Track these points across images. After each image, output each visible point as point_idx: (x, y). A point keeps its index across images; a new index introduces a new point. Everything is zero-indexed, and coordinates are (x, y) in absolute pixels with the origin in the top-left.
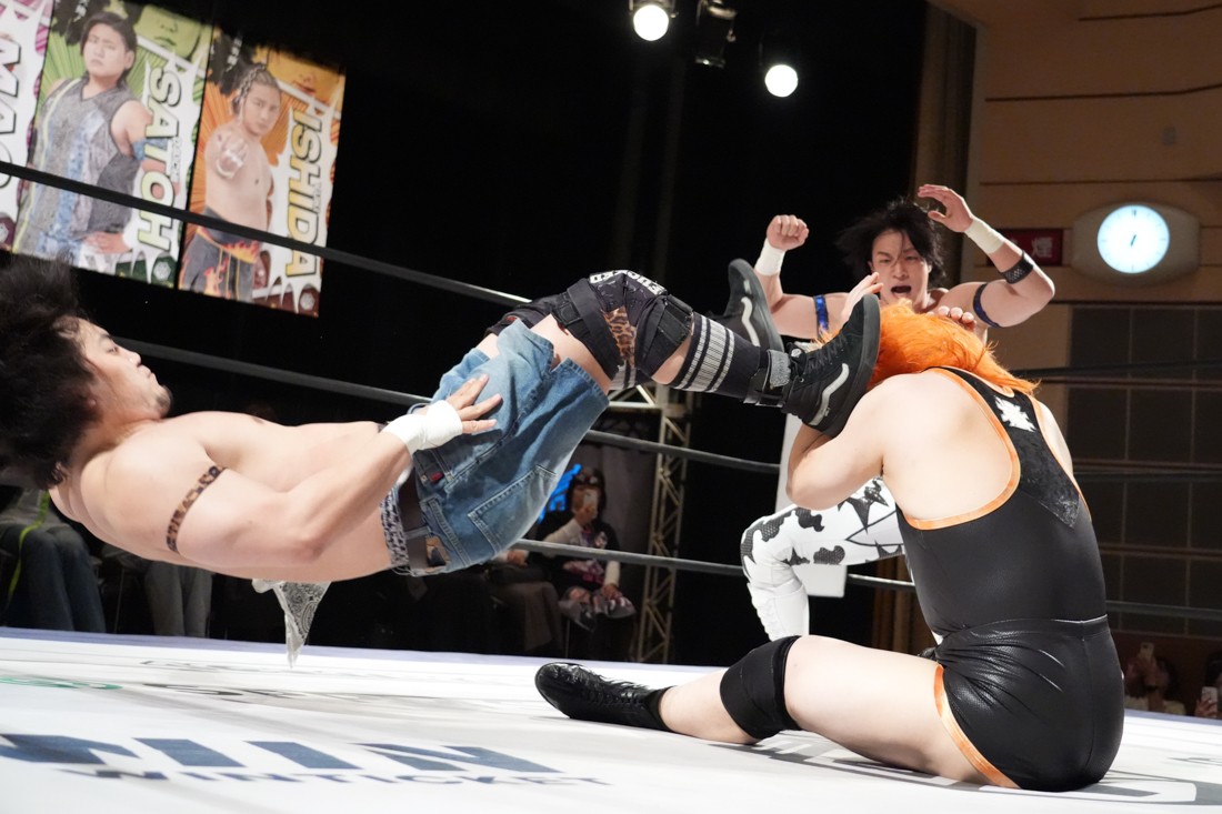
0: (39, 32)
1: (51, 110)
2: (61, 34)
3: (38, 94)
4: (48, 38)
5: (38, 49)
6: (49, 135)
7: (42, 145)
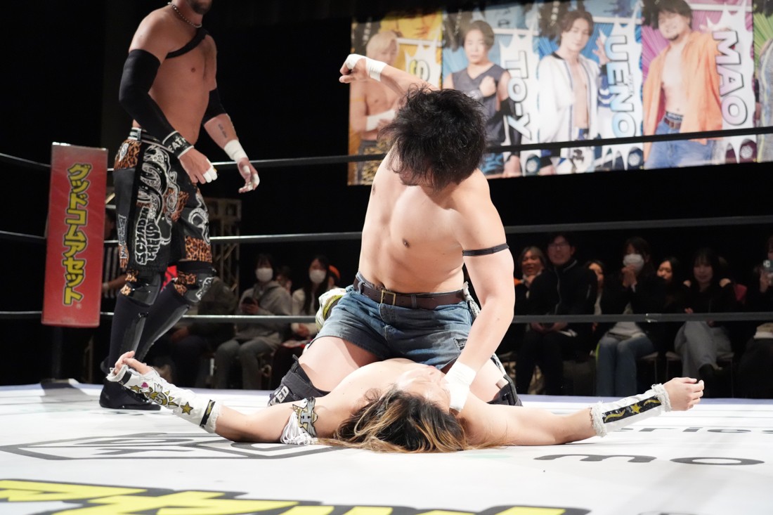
0: (746, 17)
1: (764, 64)
2: (761, 12)
3: (754, 56)
4: (753, 19)
5: (748, 28)
6: (767, 80)
7: (763, 88)
